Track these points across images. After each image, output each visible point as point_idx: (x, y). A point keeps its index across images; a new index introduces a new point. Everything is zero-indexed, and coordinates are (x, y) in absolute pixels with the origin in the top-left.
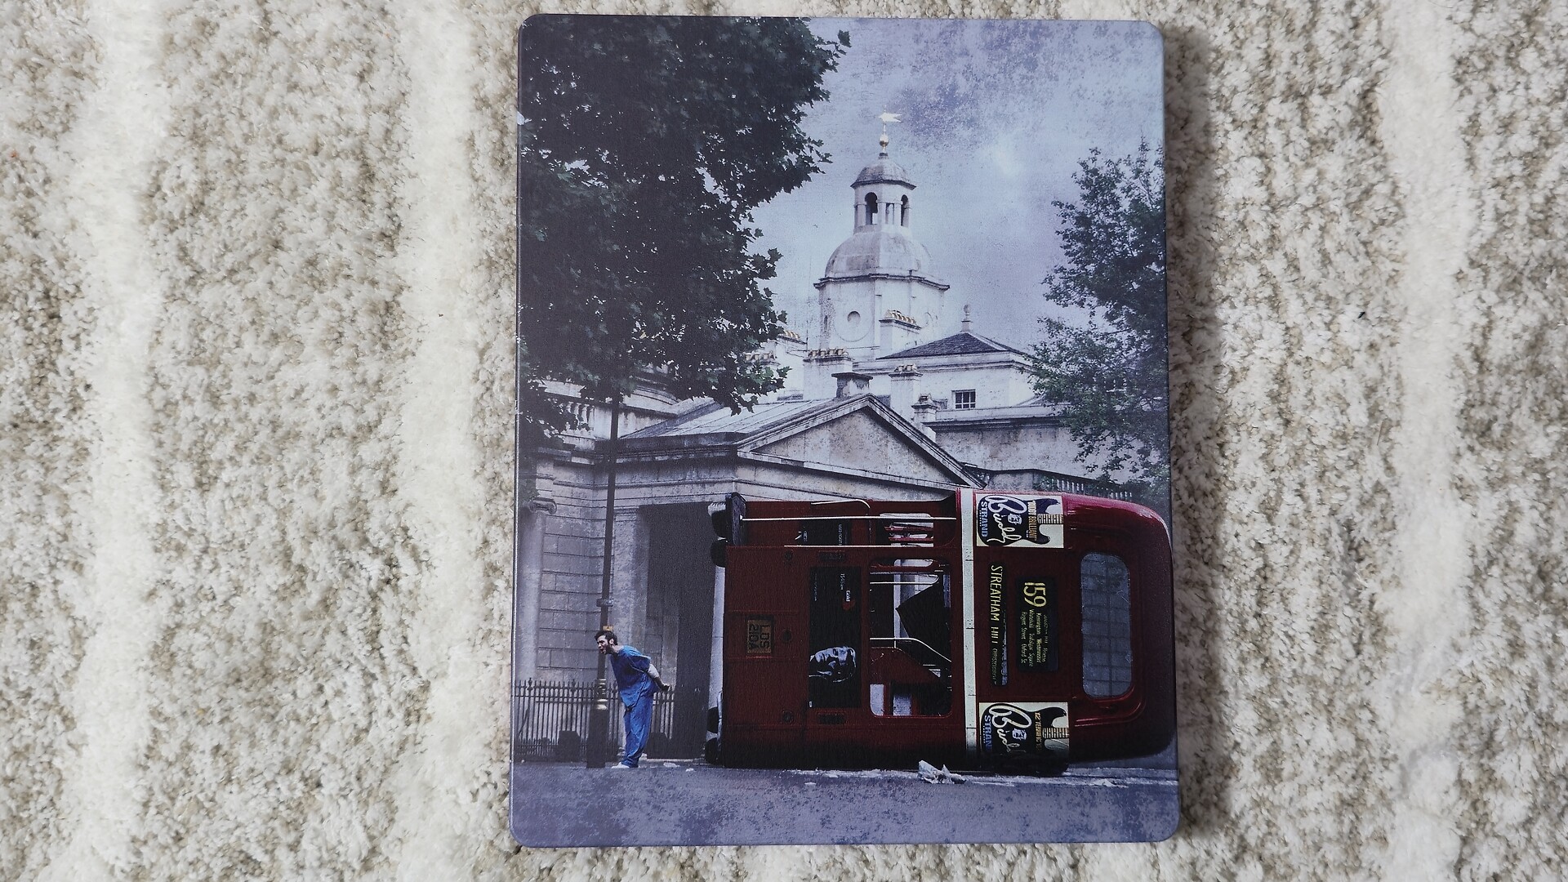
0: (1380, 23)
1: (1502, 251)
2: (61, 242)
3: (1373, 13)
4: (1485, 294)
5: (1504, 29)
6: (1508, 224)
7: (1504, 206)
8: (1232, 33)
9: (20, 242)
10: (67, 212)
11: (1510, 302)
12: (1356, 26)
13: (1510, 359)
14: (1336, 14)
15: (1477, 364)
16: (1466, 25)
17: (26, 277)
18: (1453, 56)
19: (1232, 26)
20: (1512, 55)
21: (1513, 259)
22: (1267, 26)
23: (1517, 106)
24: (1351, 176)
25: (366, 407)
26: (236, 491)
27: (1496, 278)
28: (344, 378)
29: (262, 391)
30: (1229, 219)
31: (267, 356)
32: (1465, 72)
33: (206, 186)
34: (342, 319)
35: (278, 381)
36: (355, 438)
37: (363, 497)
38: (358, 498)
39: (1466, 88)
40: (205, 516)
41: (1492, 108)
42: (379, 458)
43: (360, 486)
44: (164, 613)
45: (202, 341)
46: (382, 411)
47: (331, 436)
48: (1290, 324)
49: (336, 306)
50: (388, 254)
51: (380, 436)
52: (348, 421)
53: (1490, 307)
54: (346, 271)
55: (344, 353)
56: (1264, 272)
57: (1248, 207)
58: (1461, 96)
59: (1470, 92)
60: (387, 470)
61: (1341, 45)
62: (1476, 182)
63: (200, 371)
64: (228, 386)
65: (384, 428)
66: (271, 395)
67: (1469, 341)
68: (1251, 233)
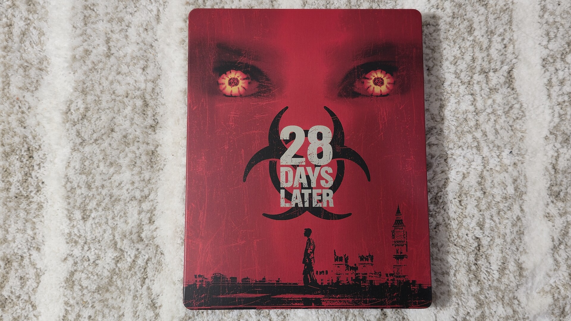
0: (514, 46)
1: (562, 129)
2: (34, 130)
3: (512, 42)
4: (556, 144)
5: (560, 48)
6: (563, 119)
7: (562, 112)
8: (460, 50)
9: (19, 130)
10: (36, 119)
11: (565, 147)
12: (505, 47)
13: (566, 168)
14: (498, 43)
15: (554, 170)
16: (546, 46)
17: (21, 143)
18: (541, 58)
19: (460, 48)
20: (563, 57)
21: (566, 131)
22: (473, 47)
23: (565, 76)
24: (505, 102)
25: (144, 189)
26: (97, 221)
27: (560, 139)
28: (137, 179)
29: (107, 184)
30: (461, 117)
31: (108, 171)
32: (546, 63)
33: (87, 109)
34: (136, 157)
35: (112, 180)
36: (140, 201)
37: (143, 223)
38: (141, 223)
39: (546, 69)
40: (85, 230)
41: (556, 76)
42: (149, 208)
43: (142, 219)
44: (70, 266)
45: (85, 165)
46: (151, 191)
47: (132, 200)
48: (484, 156)
49: (134, 152)
50: (153, 133)
51: (149, 200)
52: (138, 194)
53: (558, 149)
54: (137, 140)
55: (137, 170)
56: (474, 137)
57: (468, 113)
58: (545, 72)
59: (548, 71)
60: (152, 213)
61: (500, 54)
62: (551, 103)
63: (84, 177)
64: (94, 182)
65: (151, 197)
66: (109, 185)
67: (550, 161)
68: (469, 122)
